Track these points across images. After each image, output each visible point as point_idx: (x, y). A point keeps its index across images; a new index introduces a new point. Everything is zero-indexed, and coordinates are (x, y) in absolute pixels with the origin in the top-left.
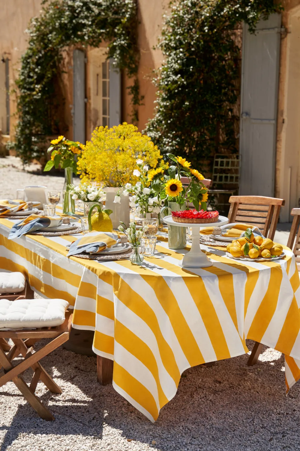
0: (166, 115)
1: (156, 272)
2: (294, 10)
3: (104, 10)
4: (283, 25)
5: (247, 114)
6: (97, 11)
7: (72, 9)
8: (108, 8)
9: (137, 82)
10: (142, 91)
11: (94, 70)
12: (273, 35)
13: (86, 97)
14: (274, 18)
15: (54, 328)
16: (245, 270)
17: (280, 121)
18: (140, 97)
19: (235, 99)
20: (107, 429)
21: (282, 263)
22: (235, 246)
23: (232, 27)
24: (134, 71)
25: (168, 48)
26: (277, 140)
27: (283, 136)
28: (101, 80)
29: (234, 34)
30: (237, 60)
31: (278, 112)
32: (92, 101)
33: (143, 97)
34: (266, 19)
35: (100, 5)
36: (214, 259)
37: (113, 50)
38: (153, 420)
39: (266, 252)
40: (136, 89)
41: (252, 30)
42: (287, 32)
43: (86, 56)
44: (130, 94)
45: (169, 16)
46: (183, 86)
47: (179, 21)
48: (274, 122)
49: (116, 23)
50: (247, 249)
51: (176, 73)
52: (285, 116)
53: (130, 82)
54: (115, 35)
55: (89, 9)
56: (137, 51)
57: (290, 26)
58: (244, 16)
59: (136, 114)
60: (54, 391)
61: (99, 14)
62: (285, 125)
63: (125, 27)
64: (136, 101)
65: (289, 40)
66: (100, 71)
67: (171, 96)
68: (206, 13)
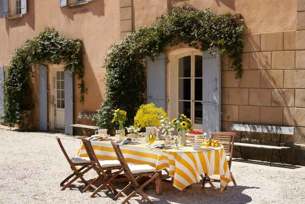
2: (171, 52)
3: (64, 46)
4: (166, 58)
5: (151, 97)
6: (60, 47)
7: (43, 45)
8: (67, 46)
9: (83, 82)
10: (86, 86)
11: (52, 74)
12: (163, 62)
13: (48, 90)
14: (162, 55)
17: (167, 100)
18: (85, 89)
19: (144, 90)
22: (205, 143)
23: (142, 58)
24: (81, 76)
25: (109, 67)
26: (166, 109)
27: (169, 107)
28: (56, 80)
29: (142, 61)
31: (166, 96)
32: (51, 91)
33: (87, 89)
35: (62, 44)
37: (70, 66)
40: (82, 85)
41: (153, 60)
42: (168, 61)
43: (48, 68)
44: (79, 88)
48: (165, 101)
49: (71, 53)
50: (210, 143)
52: (169, 98)
53: (78, 82)
54: (71, 59)
55: (54, 46)
57: (170, 59)
59: (83, 98)
61: (61, 48)
62: (169, 102)
63: (76, 55)
64: (83, 91)
65: (170, 65)
66: (55, 75)
67: (113, 88)
68: (131, 52)
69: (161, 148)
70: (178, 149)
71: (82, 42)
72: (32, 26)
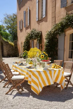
0: (46, 50)
1: (39, 70)
4: (65, 34)
5: (59, 49)
7: (31, 34)
8: (37, 33)
9: (42, 45)
11: (35, 44)
14: (63, 33)
15: (22, 80)
16: (54, 70)
17: (65, 50)
19: (57, 47)
20: (30, 96)
21: (61, 69)
22: (53, 66)
23: (57, 35)
24: (41, 43)
25: (46, 39)
26: (64, 53)
27: (65, 52)
30: (58, 41)
33: (43, 47)
34: (62, 33)
36: (49, 69)
37: (38, 40)
38: (38, 95)
39: (58, 67)
40: (41, 46)
41: (60, 35)
42: (66, 35)
43: (34, 41)
45: (46, 34)
46: (48, 45)
47: (48, 34)
48: (63, 50)
49: (38, 36)
50: (55, 67)
51: (47, 43)
53: (40, 45)
54: (38, 38)
55: (34, 34)
56: (42, 40)
57: (66, 34)
58: (58, 33)
60: (23, 90)
63: (40, 36)
64: (41, 48)
65: (66, 37)
66: (36, 44)
67: (47, 46)
68: (52, 33)
69: (28, 68)
70: (36, 69)
71: (41, 32)
72: (30, 29)
